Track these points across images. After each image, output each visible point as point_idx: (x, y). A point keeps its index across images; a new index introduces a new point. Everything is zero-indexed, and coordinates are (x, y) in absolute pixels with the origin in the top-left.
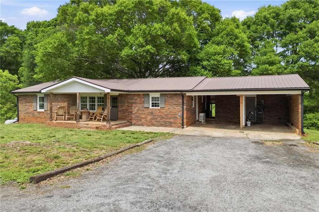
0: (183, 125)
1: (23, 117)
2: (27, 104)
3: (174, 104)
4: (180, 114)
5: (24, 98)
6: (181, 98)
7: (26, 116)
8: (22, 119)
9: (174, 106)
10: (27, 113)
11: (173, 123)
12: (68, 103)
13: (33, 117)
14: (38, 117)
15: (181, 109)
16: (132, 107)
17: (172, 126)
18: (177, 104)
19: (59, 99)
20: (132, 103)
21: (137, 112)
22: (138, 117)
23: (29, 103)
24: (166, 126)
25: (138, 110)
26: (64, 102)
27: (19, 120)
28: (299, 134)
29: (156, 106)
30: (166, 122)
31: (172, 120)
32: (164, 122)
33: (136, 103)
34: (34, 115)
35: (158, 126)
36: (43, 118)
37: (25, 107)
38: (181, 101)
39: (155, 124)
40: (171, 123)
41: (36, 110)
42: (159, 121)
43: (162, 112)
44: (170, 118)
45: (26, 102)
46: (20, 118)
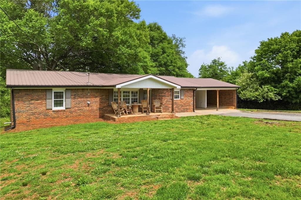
0: (194, 110)
1: (25, 120)
2: (33, 102)
3: (189, 96)
4: (192, 102)
5: (26, 94)
6: (193, 92)
7: (31, 118)
8: (23, 123)
9: (189, 97)
10: (34, 114)
11: (189, 109)
12: (100, 99)
13: (46, 118)
14: (54, 118)
15: (193, 99)
16: (162, 99)
17: (188, 111)
18: (190, 96)
19: (89, 94)
20: (162, 96)
21: (166, 103)
22: (166, 106)
23: (37, 100)
24: (184, 112)
25: (167, 101)
26: (96, 97)
27: (17, 125)
28: (235, 109)
29: (177, 98)
30: (184, 109)
31: (188, 107)
32: (183, 109)
33: (165, 96)
34: (47, 116)
35: (180, 112)
36: (64, 118)
37: (29, 106)
38: (192, 94)
39: (178, 111)
40: (187, 109)
41: (52, 109)
42: (180, 109)
43: (182, 102)
44: (187, 106)
45: (32, 100)
46: (17, 122)
